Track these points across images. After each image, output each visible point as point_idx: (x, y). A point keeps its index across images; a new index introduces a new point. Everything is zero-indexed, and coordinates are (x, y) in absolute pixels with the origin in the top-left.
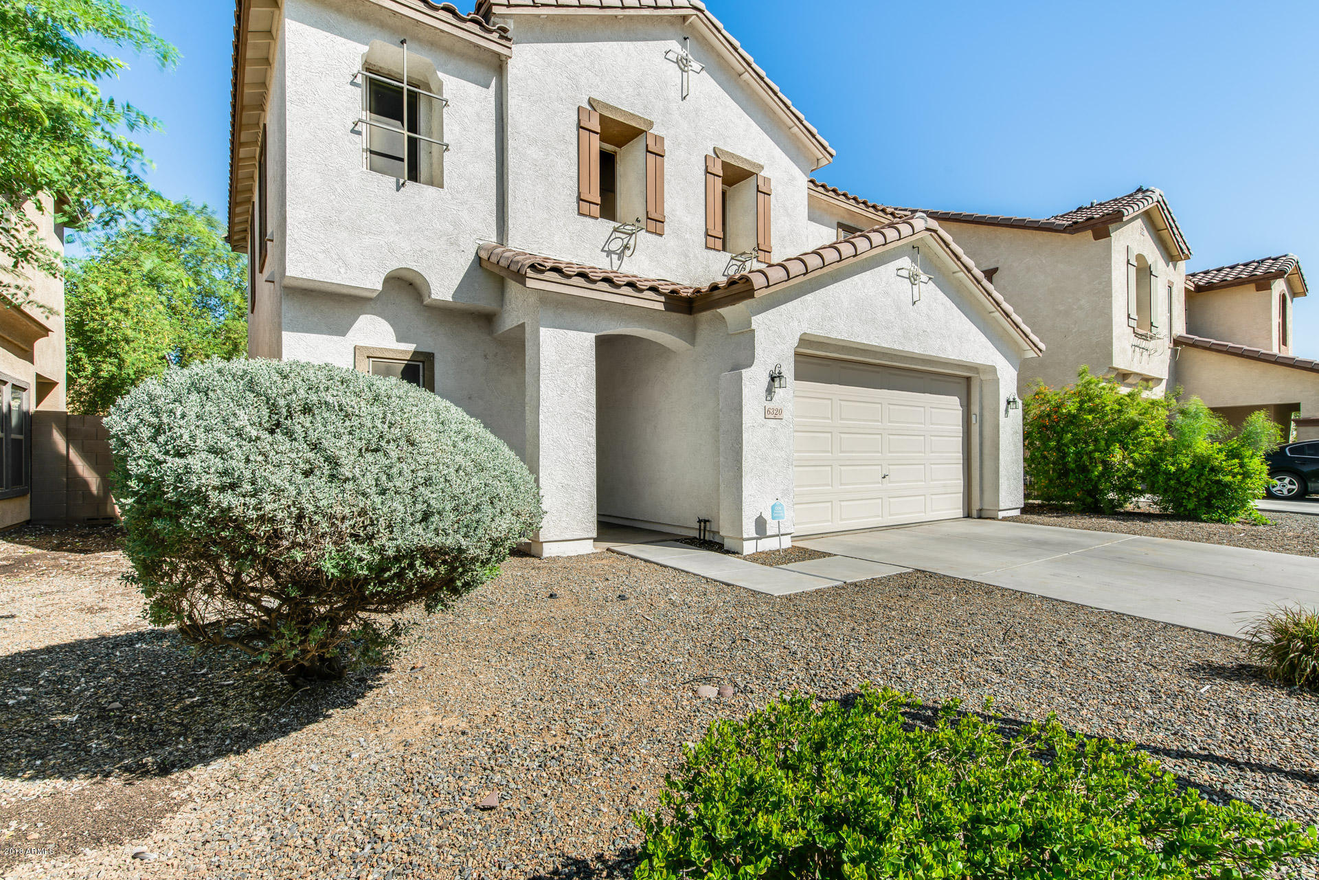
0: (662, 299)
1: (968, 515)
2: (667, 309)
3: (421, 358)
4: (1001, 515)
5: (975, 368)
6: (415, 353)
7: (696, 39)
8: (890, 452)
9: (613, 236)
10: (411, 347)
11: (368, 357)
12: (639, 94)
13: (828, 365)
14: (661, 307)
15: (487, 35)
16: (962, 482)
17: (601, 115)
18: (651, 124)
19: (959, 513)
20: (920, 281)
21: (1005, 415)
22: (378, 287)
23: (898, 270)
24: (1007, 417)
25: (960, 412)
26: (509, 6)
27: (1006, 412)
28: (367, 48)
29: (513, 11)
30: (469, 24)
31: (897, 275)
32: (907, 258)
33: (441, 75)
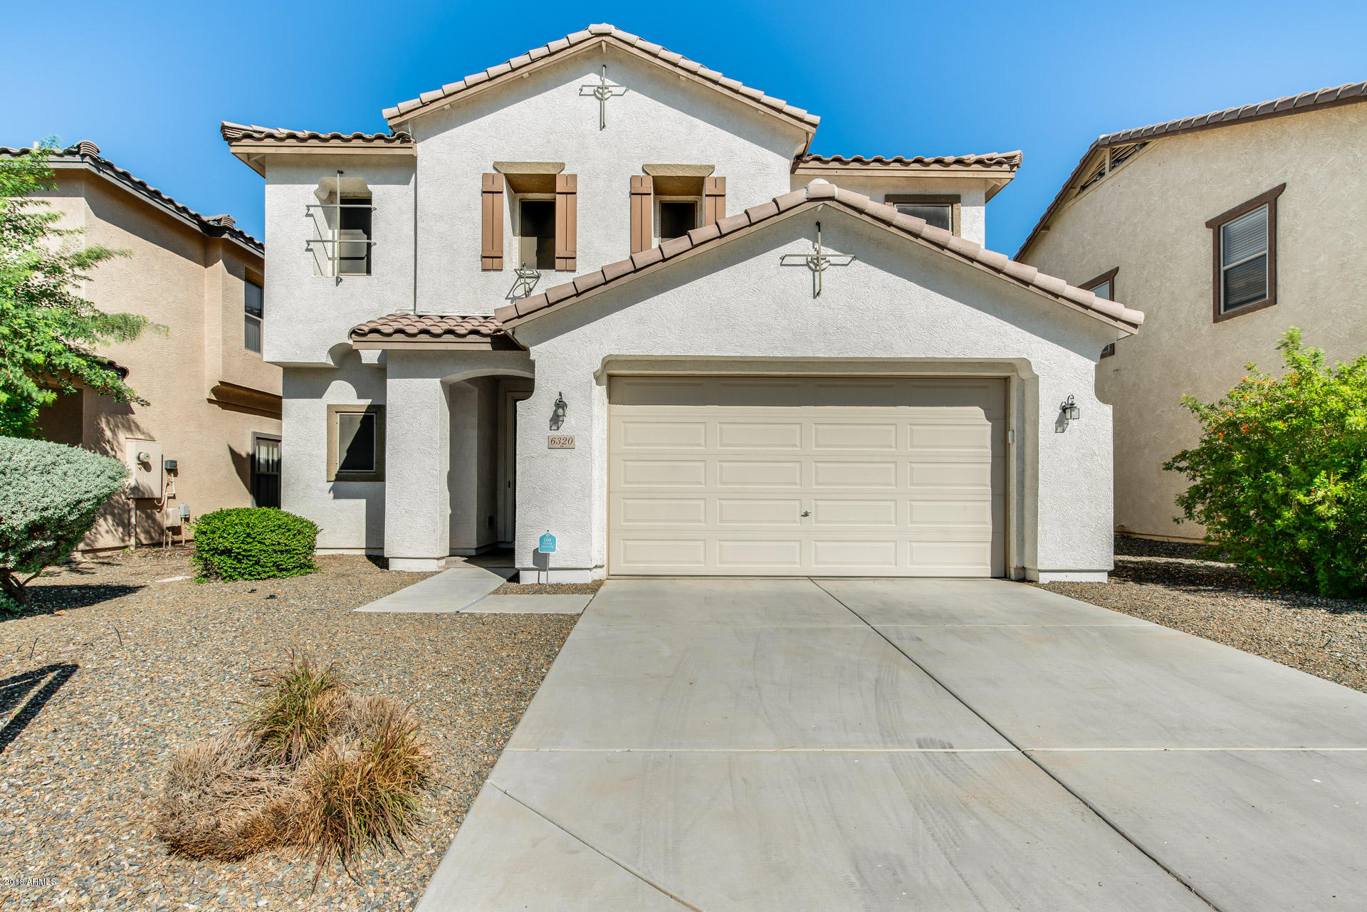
0: (489, 340)
1: (1006, 577)
2: (494, 348)
3: (374, 410)
4: (1044, 578)
5: (1010, 365)
6: (369, 407)
7: (620, 61)
8: (817, 484)
9: (519, 283)
10: (368, 402)
11: (337, 412)
12: (549, 142)
13: (699, 385)
14: (488, 347)
15: (391, 145)
16: (989, 527)
17: (505, 174)
18: (562, 166)
19: (987, 570)
20: (831, 265)
21: (1056, 430)
22: (324, 360)
23: (783, 259)
24: (1063, 431)
25: (987, 427)
26: (401, 115)
27: (1061, 423)
28: (317, 186)
29: (406, 117)
30: (376, 142)
31: (781, 265)
32: (803, 240)
33: (370, 187)
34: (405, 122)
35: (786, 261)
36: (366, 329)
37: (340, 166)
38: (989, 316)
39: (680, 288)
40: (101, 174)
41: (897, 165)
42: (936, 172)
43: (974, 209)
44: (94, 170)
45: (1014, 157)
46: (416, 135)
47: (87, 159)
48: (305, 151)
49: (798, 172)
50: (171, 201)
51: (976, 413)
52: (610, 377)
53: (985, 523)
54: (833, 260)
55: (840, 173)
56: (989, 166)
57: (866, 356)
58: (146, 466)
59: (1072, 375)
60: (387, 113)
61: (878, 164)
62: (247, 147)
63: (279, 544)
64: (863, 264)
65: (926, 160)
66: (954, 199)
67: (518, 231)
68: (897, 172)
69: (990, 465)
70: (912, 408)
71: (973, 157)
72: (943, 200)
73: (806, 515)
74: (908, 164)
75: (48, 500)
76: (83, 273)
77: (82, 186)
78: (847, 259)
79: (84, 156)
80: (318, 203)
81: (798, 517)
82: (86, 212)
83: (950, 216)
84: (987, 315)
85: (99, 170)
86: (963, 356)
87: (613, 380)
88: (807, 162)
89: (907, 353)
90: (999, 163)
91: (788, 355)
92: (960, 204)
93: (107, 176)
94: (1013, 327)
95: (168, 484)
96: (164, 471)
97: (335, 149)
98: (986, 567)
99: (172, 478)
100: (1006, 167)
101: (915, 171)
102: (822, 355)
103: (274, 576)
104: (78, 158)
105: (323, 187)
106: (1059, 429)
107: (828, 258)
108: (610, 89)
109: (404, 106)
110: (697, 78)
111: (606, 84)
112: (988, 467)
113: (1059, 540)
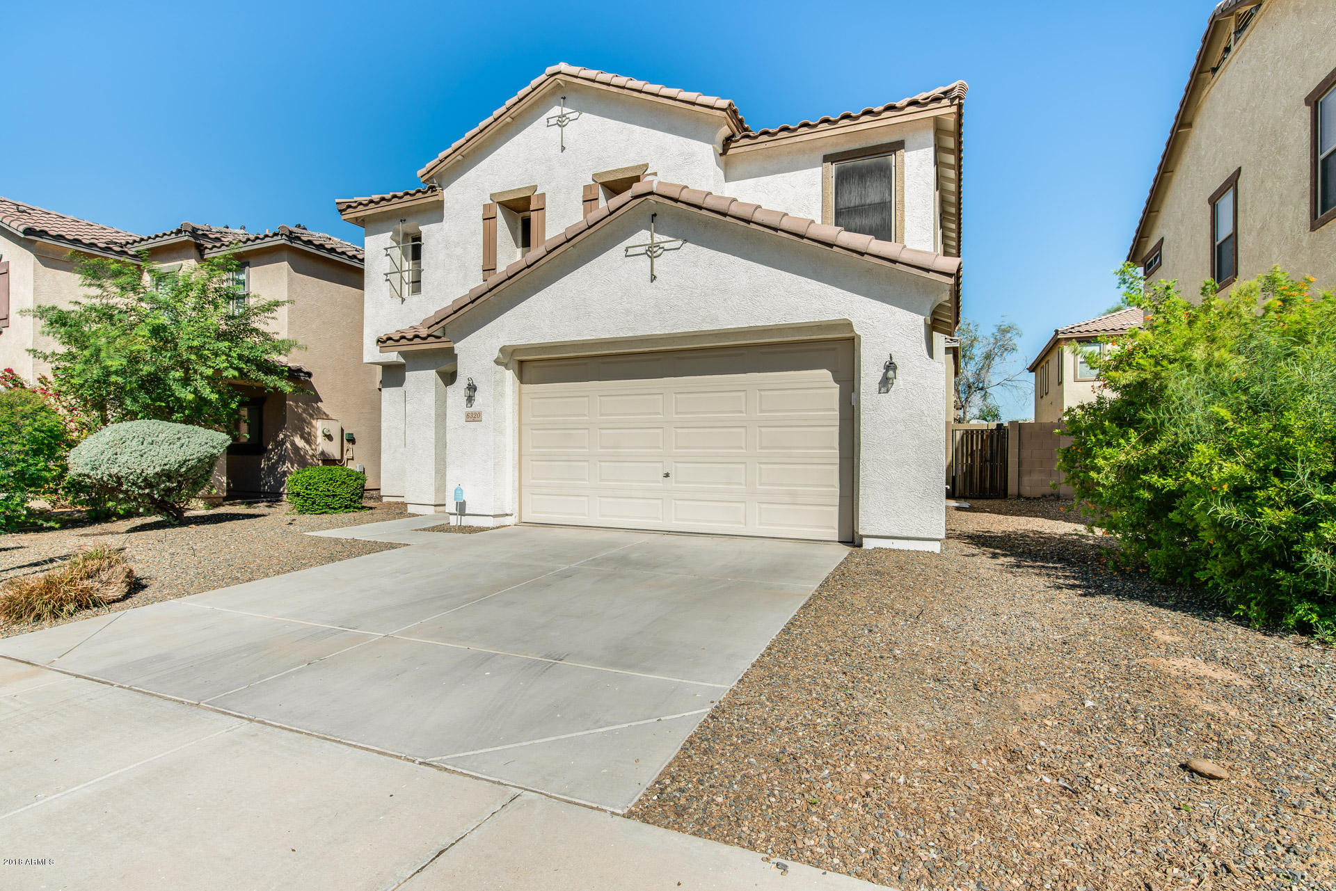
1: (846, 542)
4: (867, 544)
8: (677, 447)
12: (526, 170)
16: (837, 490)
17: (497, 202)
18: (535, 188)
19: (834, 534)
20: (665, 250)
21: (880, 390)
22: (395, 359)
23: (627, 250)
24: (888, 391)
25: (835, 390)
26: (428, 172)
27: (886, 383)
28: (391, 233)
29: (431, 173)
30: (405, 197)
31: (626, 256)
32: (643, 231)
33: (421, 228)
34: (431, 178)
35: (631, 252)
36: (385, 338)
37: (402, 215)
38: (809, 280)
39: (551, 286)
40: (293, 245)
41: (825, 125)
42: (867, 124)
43: (921, 152)
44: (289, 243)
45: (952, 89)
46: (443, 184)
47: (284, 237)
48: (379, 210)
49: (730, 152)
50: (343, 253)
51: (824, 375)
52: (521, 362)
53: (833, 486)
54: (666, 246)
55: (769, 145)
56: (926, 104)
57: (696, 330)
58: (329, 437)
59: (897, 332)
60: (420, 172)
61: (806, 129)
62: (351, 214)
63: (329, 490)
64: (693, 245)
65: (875, 110)
66: (899, 145)
67: (520, 243)
68: (826, 132)
69: (838, 428)
70: (761, 374)
71: (904, 102)
72: (884, 150)
73: (667, 475)
74: (835, 122)
75: (167, 459)
76: (270, 315)
77: (285, 254)
78: (678, 243)
79: (282, 235)
80: (395, 244)
81: (661, 475)
82: (288, 271)
83: (893, 164)
84: (806, 279)
85: (292, 242)
86: (784, 323)
87: (524, 364)
88: (737, 141)
89: (732, 324)
90: (937, 99)
91: (631, 334)
92: (903, 151)
93: (298, 245)
94: (834, 288)
95: (348, 450)
96: (345, 441)
97: (396, 206)
98: (833, 531)
99: (351, 446)
100: (946, 102)
101: (846, 127)
102: (658, 333)
103: (326, 512)
104: (279, 237)
105: (396, 233)
106: (883, 390)
107: (661, 245)
108: (567, 116)
109: (429, 165)
110: (626, 92)
111: (564, 112)
112: (836, 430)
113: (882, 504)
